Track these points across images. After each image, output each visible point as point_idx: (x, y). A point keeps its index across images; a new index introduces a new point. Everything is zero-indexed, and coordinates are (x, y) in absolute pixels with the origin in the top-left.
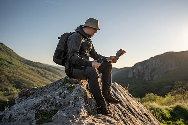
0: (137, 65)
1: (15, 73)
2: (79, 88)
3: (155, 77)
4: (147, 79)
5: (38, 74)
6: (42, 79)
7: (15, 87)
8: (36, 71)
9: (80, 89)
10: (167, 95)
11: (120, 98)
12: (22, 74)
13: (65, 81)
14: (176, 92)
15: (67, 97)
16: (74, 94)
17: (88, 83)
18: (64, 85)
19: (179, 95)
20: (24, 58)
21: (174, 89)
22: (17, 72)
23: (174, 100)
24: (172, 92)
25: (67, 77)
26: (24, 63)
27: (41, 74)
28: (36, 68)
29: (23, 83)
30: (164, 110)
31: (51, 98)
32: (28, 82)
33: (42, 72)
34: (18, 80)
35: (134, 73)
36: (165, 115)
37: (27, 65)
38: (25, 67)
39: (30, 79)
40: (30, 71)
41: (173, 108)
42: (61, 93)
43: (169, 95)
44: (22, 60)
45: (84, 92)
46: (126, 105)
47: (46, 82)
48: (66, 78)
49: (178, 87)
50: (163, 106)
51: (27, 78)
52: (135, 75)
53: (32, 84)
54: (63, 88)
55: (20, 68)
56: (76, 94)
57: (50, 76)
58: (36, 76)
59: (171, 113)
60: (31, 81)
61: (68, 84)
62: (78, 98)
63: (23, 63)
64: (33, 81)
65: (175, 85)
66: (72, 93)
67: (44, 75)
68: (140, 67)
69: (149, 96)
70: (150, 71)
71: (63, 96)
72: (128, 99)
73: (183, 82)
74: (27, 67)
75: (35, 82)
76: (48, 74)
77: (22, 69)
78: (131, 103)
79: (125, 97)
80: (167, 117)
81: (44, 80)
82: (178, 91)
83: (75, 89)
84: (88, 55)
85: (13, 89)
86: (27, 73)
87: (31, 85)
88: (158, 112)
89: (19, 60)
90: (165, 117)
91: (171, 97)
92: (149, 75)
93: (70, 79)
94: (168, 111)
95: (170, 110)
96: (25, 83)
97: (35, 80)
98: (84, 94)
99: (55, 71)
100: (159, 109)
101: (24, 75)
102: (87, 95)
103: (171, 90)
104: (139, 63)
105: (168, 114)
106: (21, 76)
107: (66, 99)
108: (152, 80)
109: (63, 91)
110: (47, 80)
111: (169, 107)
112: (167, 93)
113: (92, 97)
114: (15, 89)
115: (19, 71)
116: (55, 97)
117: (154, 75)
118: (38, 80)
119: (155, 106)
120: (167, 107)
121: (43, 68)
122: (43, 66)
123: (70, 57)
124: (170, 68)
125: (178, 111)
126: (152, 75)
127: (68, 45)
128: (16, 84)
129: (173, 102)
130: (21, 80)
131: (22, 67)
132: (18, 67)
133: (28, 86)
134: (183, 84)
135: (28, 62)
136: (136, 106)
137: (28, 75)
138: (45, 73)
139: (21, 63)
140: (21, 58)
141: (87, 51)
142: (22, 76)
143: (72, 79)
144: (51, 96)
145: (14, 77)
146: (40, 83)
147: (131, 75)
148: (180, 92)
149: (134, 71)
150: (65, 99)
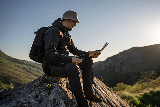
0: (108, 59)
1: (3, 70)
2: (58, 88)
3: (124, 69)
4: (117, 71)
5: (24, 70)
6: (27, 74)
7: (3, 83)
8: (22, 67)
9: (60, 90)
10: (135, 84)
11: (100, 93)
12: (9, 71)
13: (42, 80)
14: (142, 81)
15: (45, 101)
16: (52, 97)
17: (68, 81)
18: (42, 85)
19: (145, 83)
20: (11, 57)
21: (141, 79)
22: (5, 69)
23: (141, 88)
24: (139, 81)
25: (45, 76)
26: (12, 61)
27: (26, 70)
28: (22, 65)
29: (11, 78)
30: (134, 98)
31: (25, 104)
32: (15, 77)
33: (27, 68)
34: (6, 76)
35: (106, 66)
36: (136, 102)
37: (14, 63)
38: (12, 64)
39: (17, 75)
40: (17, 68)
41: (142, 95)
42: (37, 96)
43: (137, 84)
44: (10, 58)
45: (64, 92)
46: (107, 99)
47: (30, 77)
48: (43, 77)
49: (144, 76)
50: (133, 94)
51: (14, 74)
52: (107, 67)
53: (19, 79)
54: (40, 88)
55: (8, 65)
56: (55, 96)
57: (34, 71)
58: (22, 72)
59: (141, 100)
60: (18, 77)
61: (46, 83)
62: (57, 101)
63: (10, 61)
64: (20, 77)
65: (141, 75)
66: (50, 96)
67: (29, 71)
68: (111, 61)
69: (119, 85)
70: (119, 64)
71: (39, 99)
72: (107, 93)
73: (148, 72)
74: (14, 64)
75: (21, 77)
76: (32, 69)
77: (10, 66)
78: (111, 97)
79: (104, 91)
80: (138, 104)
81: (29, 75)
82: (144, 80)
83: (54, 90)
84: (67, 50)
85: (2, 85)
86: (14, 69)
87: (17, 80)
88: (129, 99)
89: (7, 59)
90: (136, 104)
91: (139, 85)
92: (119, 67)
93: (48, 78)
94: (138, 98)
95: (139, 97)
96: (12, 79)
97: (21, 75)
98: (64, 94)
99: (38, 67)
100: (130, 97)
101: (11, 72)
102: (67, 96)
103: (139, 80)
104: (110, 57)
105: (138, 101)
106: (8, 72)
107: (43, 103)
108: (121, 71)
109: (40, 93)
110: (32, 75)
111: (138, 95)
112: (135, 82)
113: (74, 97)
114: (4, 84)
115: (7, 68)
116: (30, 102)
117: (123, 67)
118: (24, 76)
119: (126, 94)
120: (137, 95)
121: (28, 64)
122: (28, 63)
123: (46, 54)
124: (136, 61)
125: (146, 98)
126: (122, 67)
127: (45, 40)
128: (4, 80)
129: (140, 89)
130: (9, 76)
131: (9, 64)
132: (6, 65)
133: (15, 81)
134: (148, 74)
135: (15, 60)
136: (115, 99)
137: (15, 71)
138: (30, 69)
139: (9, 61)
140: (8, 57)
141: (66, 47)
142: (10, 73)
143: (50, 78)
144: (25, 100)
145: (3, 74)
146: (26, 78)
147: (103, 68)
148: (146, 81)
149: (106, 64)
150: (41, 103)
